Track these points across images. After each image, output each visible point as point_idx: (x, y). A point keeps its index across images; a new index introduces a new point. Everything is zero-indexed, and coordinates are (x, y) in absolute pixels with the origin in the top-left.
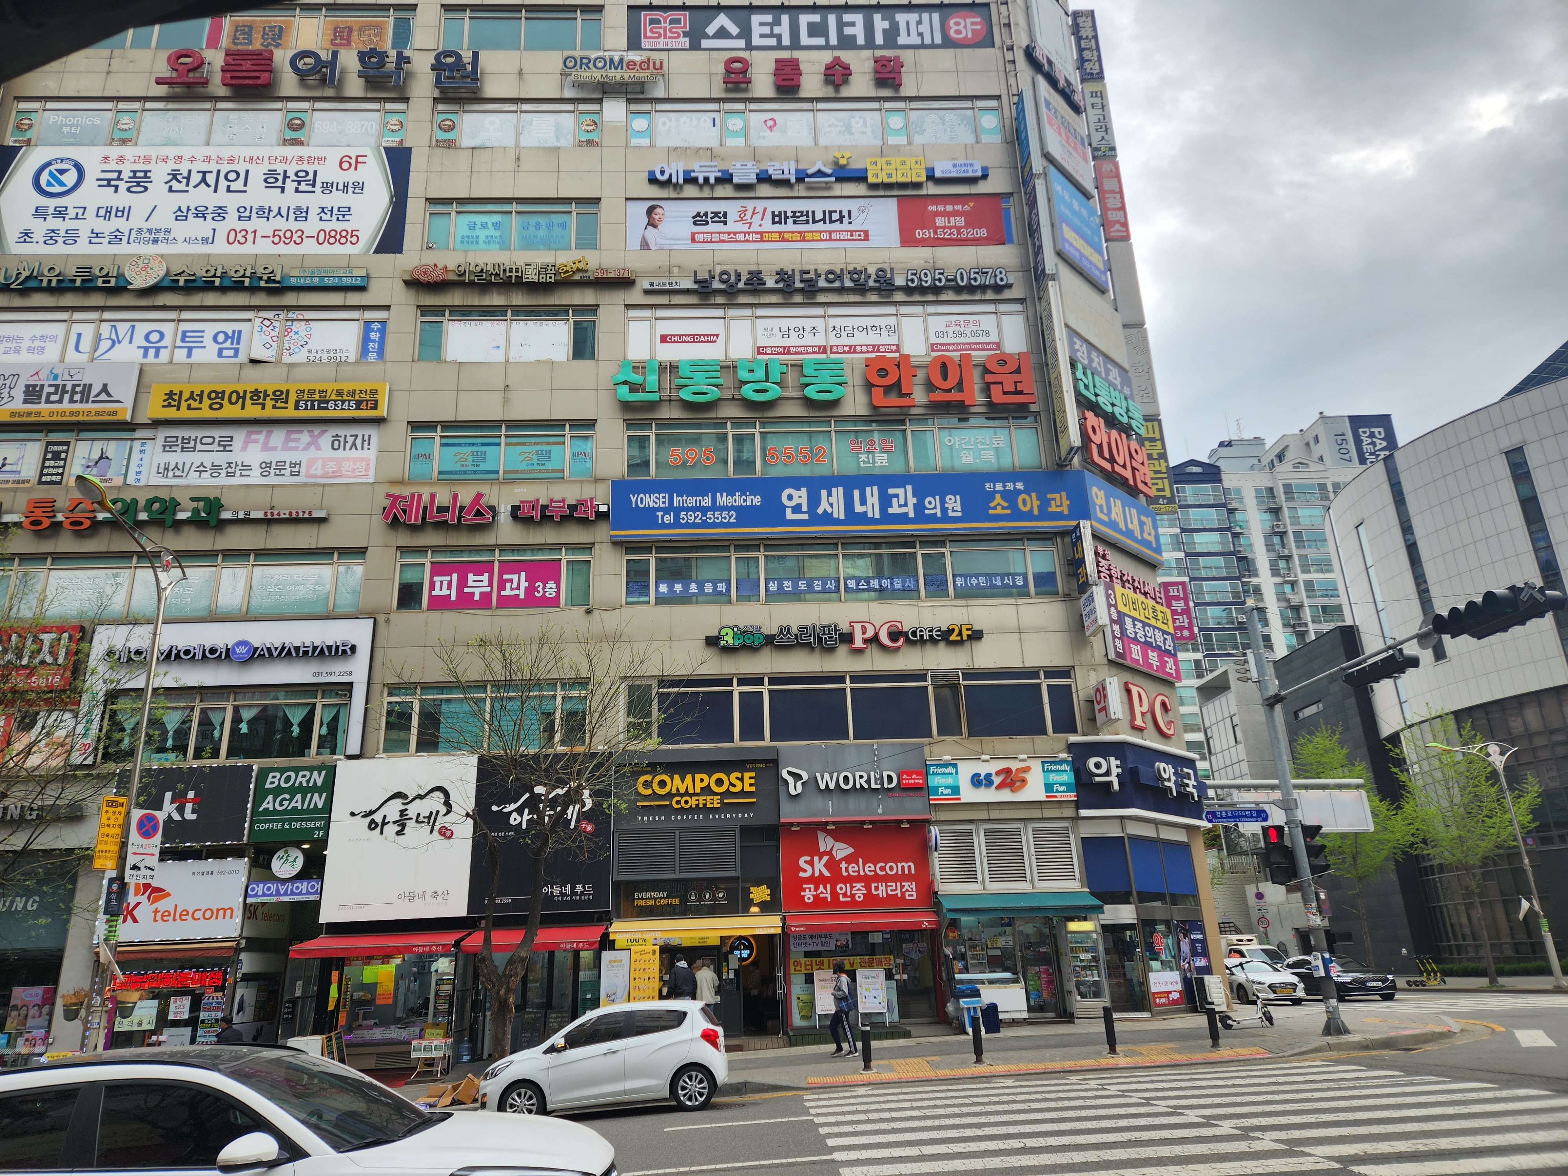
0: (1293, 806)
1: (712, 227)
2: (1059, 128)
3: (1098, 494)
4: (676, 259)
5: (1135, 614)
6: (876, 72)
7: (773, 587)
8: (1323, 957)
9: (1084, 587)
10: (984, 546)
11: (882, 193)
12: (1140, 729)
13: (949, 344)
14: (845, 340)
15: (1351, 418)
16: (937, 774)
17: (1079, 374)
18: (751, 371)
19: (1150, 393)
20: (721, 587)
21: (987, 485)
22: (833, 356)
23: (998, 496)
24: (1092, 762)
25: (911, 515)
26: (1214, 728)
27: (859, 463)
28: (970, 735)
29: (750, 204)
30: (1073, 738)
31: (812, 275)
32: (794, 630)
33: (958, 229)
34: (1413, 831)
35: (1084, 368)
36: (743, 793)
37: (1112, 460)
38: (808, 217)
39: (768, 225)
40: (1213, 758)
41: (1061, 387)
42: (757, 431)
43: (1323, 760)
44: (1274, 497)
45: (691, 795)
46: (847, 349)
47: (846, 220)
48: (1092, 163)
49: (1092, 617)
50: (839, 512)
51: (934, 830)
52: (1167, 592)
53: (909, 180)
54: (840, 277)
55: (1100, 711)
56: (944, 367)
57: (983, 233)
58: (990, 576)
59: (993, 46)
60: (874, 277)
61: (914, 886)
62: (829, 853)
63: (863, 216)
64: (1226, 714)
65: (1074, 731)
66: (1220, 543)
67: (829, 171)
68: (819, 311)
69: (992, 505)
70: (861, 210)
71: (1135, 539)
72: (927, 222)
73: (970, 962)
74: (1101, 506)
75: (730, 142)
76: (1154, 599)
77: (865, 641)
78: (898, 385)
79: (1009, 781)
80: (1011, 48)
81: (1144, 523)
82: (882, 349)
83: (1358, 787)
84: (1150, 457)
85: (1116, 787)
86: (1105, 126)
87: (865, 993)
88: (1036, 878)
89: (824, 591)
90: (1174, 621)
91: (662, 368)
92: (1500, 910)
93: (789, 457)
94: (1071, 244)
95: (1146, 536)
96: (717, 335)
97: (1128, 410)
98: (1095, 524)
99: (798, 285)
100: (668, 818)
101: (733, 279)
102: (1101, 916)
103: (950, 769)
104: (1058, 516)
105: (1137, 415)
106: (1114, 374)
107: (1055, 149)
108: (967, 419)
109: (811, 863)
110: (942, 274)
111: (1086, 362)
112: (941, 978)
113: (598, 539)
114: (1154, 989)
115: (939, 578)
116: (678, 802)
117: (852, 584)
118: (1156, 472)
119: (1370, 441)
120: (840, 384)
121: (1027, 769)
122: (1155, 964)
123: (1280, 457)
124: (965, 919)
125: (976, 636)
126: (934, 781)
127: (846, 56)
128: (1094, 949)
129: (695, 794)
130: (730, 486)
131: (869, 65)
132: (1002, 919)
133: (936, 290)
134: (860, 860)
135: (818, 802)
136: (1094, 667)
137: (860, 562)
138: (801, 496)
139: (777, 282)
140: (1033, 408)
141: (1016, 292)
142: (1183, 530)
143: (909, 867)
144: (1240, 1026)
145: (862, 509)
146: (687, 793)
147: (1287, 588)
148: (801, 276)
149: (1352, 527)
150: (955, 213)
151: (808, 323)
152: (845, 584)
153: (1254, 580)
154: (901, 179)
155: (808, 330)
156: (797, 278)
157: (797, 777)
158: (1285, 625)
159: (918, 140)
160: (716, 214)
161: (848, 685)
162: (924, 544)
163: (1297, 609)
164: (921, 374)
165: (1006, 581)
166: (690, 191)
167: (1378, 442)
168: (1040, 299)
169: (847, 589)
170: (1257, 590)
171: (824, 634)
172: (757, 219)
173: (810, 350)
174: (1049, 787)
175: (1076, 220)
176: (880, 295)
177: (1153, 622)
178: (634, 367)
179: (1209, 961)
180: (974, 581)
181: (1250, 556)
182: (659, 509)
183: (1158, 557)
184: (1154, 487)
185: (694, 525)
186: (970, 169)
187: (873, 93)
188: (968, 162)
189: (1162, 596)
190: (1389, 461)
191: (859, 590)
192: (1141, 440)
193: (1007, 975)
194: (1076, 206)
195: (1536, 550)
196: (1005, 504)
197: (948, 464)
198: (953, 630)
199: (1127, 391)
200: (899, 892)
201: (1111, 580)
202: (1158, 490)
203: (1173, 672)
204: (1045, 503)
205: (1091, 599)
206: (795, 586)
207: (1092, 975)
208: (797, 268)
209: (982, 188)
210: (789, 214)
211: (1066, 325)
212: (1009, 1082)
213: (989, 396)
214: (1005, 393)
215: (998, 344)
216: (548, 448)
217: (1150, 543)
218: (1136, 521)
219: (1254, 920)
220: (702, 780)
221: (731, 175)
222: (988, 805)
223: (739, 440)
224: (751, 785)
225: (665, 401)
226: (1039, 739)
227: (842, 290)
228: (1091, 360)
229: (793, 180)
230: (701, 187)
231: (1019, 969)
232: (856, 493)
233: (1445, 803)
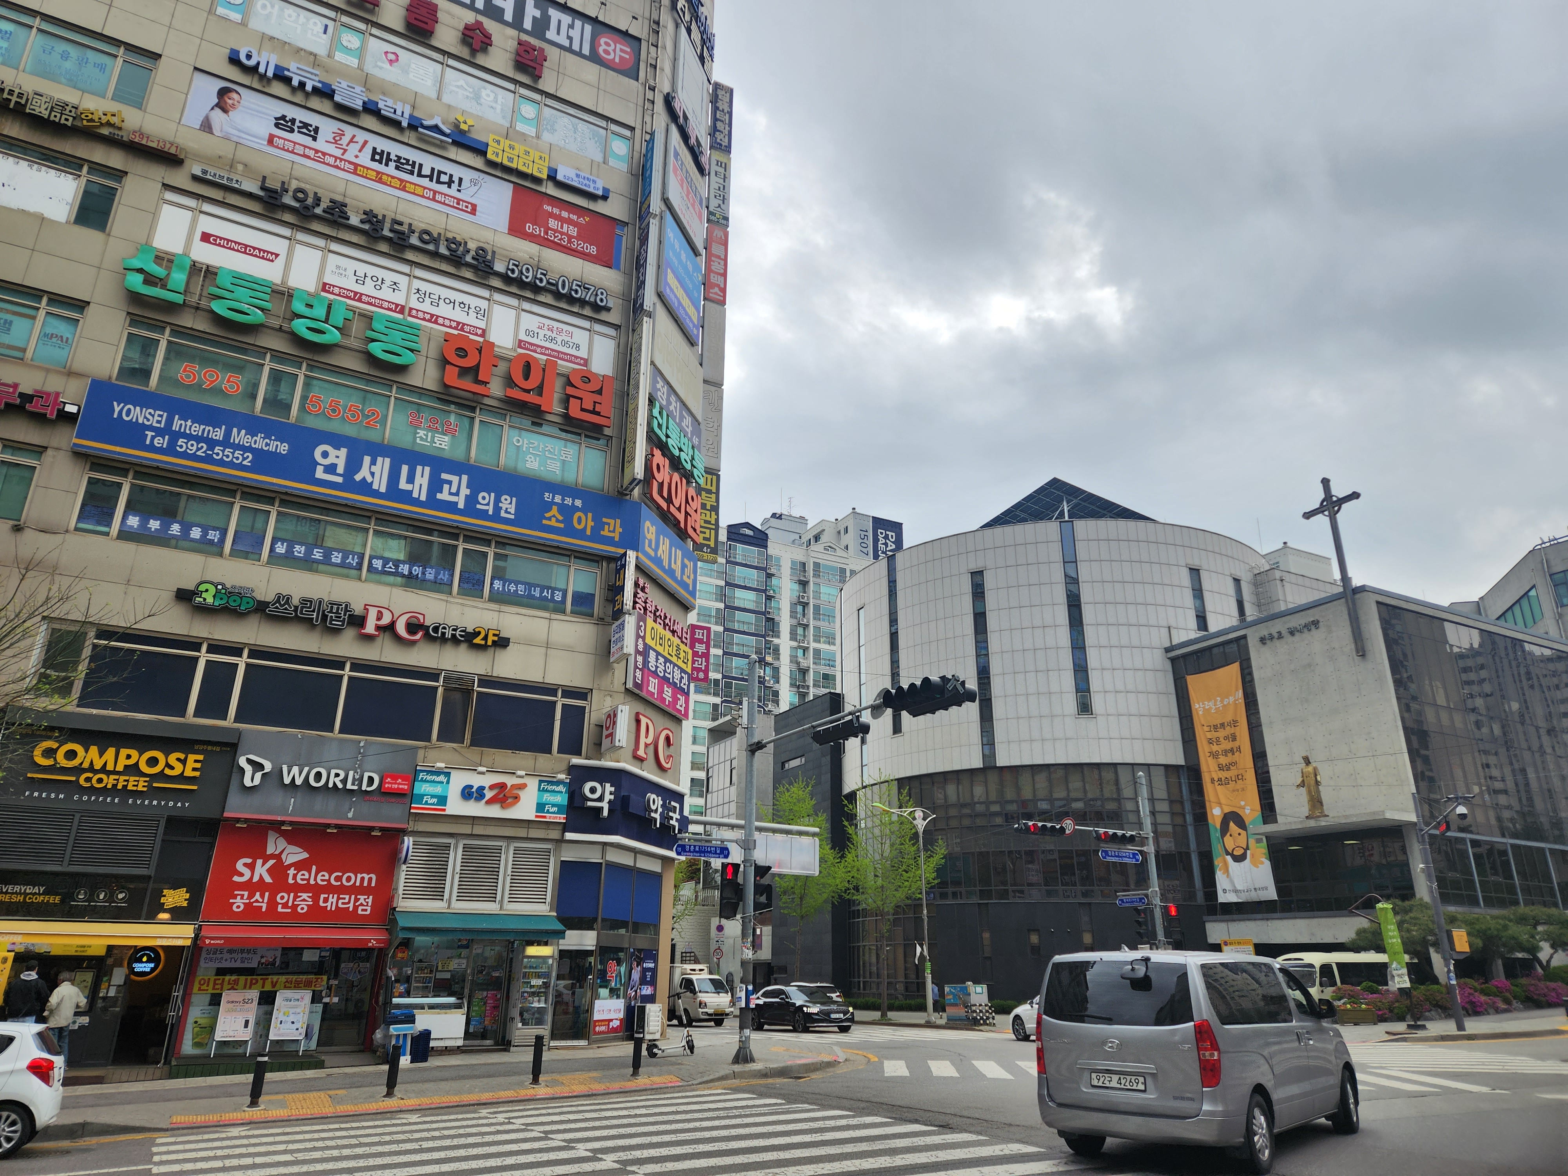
0: (752, 847)
1: (296, 137)
2: (682, 180)
3: (650, 528)
4: (241, 155)
5: (660, 649)
6: (518, 54)
7: (281, 549)
8: (747, 988)
9: (618, 614)
10: (531, 554)
11: (499, 174)
12: (641, 760)
13: (538, 346)
14: (426, 307)
15: (875, 519)
16: (426, 781)
17: (656, 412)
18: (310, 306)
19: (716, 450)
20: (214, 536)
21: (547, 494)
22: (410, 319)
23: (555, 508)
24: (588, 785)
25: (461, 506)
26: (716, 768)
27: (415, 438)
28: (471, 745)
29: (349, 131)
30: (576, 761)
31: (405, 228)
32: (295, 601)
33: (570, 237)
34: (849, 878)
35: (661, 408)
36: (181, 778)
37: (669, 501)
38: (415, 169)
39: (365, 159)
40: (709, 796)
41: (636, 418)
42: (301, 374)
43: (795, 808)
44: (805, 571)
45: (109, 773)
46: (428, 317)
47: (455, 186)
48: (706, 225)
49: (619, 645)
50: (381, 484)
51: (408, 841)
52: (693, 633)
53: (529, 171)
54: (436, 241)
55: (607, 737)
56: (527, 368)
57: (593, 250)
58: (529, 585)
59: (637, 80)
60: (472, 253)
61: (370, 900)
62: (278, 857)
63: (474, 189)
64: (728, 757)
65: (578, 753)
66: (756, 602)
67: (448, 131)
68: (406, 269)
69: (547, 515)
70: (474, 182)
71: (674, 578)
72: (540, 219)
73: (414, 984)
74: (650, 541)
75: (339, 56)
76: (681, 638)
77: (378, 628)
78: (475, 370)
79: (501, 796)
80: (653, 89)
81: (687, 566)
82: (467, 328)
83: (814, 835)
84: (704, 506)
85: (605, 813)
86: (723, 194)
87: (281, 1017)
88: (506, 899)
89: (343, 565)
90: (693, 662)
91: (195, 268)
92: (900, 952)
93: (334, 411)
94: (672, 290)
95: (685, 578)
96: (277, 255)
97: (693, 458)
98: (640, 555)
99: (386, 232)
100: (69, 798)
101: (310, 201)
102: (561, 941)
103: (441, 778)
104: (609, 541)
105: (700, 465)
106: (688, 421)
107: (675, 195)
108: (540, 425)
109: (251, 867)
110: (545, 275)
111: (664, 403)
112: (377, 1002)
113: (54, 443)
114: (597, 1016)
115: (477, 577)
116: (88, 780)
117: (378, 564)
118: (706, 522)
119: (884, 541)
120: (412, 351)
121: (523, 787)
122: (604, 992)
123: (817, 538)
124: (420, 940)
125: (502, 643)
126: (421, 788)
127: (489, 25)
128: (547, 975)
129: (114, 772)
130: (253, 425)
131: (512, 45)
132: (460, 940)
133: (535, 288)
134: (314, 868)
135: (277, 798)
136: (610, 693)
137: (394, 543)
138: (339, 457)
139: (362, 222)
140: (607, 431)
141: (613, 317)
142: (728, 584)
143: (370, 879)
144: (665, 1054)
145: (409, 487)
146: (103, 770)
147: (800, 652)
148: (392, 225)
149: (855, 609)
150: (570, 222)
151: (390, 277)
152: (370, 563)
153: (776, 641)
154: (522, 168)
155: (388, 283)
156: (387, 226)
157: (258, 766)
158: (792, 685)
159: (546, 137)
160: (306, 125)
161: (347, 672)
162: (468, 539)
163: (804, 672)
164: (502, 367)
165: (545, 593)
166: (278, 89)
167: (890, 543)
168: (634, 331)
169: (370, 568)
170: (776, 651)
171: (331, 612)
172: (353, 149)
173: (386, 305)
174: (540, 807)
175: (681, 270)
176: (475, 273)
177: (674, 659)
178: (157, 257)
179: (655, 990)
180: (512, 588)
181: (777, 618)
182: (151, 428)
183: (692, 600)
184: (702, 535)
185: (194, 457)
186: (592, 185)
187: (510, 73)
188: (592, 178)
189: (688, 637)
190: (891, 559)
191: (384, 573)
192: (699, 490)
193: (452, 1000)
194: (683, 256)
195: (978, 656)
196: (561, 518)
197: (511, 464)
198: (479, 633)
199: (695, 440)
200: (351, 905)
201: (645, 613)
202: (705, 539)
203: (682, 709)
204: (599, 526)
205: (622, 627)
206: (309, 552)
207: (539, 1001)
208: (390, 215)
209: (600, 207)
210: (393, 157)
211: (652, 363)
212: (414, 1118)
213: (567, 409)
214: (582, 410)
215: (586, 361)
216: (9, 317)
217: (688, 585)
218: (679, 562)
219: (712, 951)
220: (129, 756)
221: (334, 91)
222: (474, 819)
223: (276, 377)
224: (194, 769)
225: (191, 307)
226: (542, 758)
227: (435, 255)
228: (669, 403)
229: (405, 124)
230: (294, 90)
231: (466, 992)
232: (405, 469)
233: (877, 857)
